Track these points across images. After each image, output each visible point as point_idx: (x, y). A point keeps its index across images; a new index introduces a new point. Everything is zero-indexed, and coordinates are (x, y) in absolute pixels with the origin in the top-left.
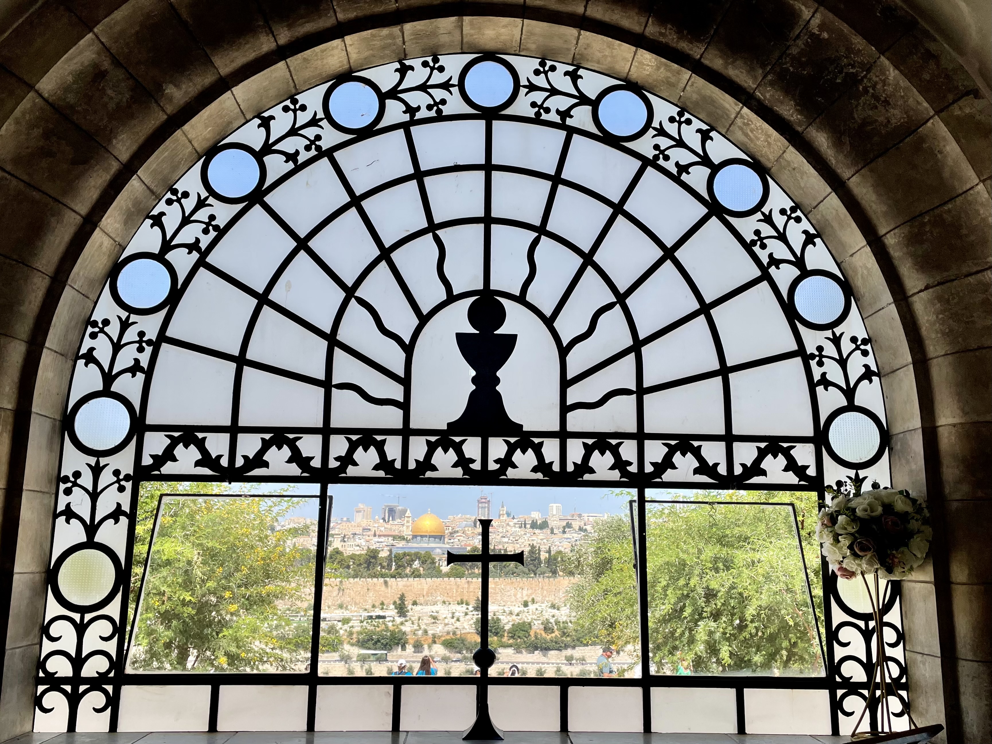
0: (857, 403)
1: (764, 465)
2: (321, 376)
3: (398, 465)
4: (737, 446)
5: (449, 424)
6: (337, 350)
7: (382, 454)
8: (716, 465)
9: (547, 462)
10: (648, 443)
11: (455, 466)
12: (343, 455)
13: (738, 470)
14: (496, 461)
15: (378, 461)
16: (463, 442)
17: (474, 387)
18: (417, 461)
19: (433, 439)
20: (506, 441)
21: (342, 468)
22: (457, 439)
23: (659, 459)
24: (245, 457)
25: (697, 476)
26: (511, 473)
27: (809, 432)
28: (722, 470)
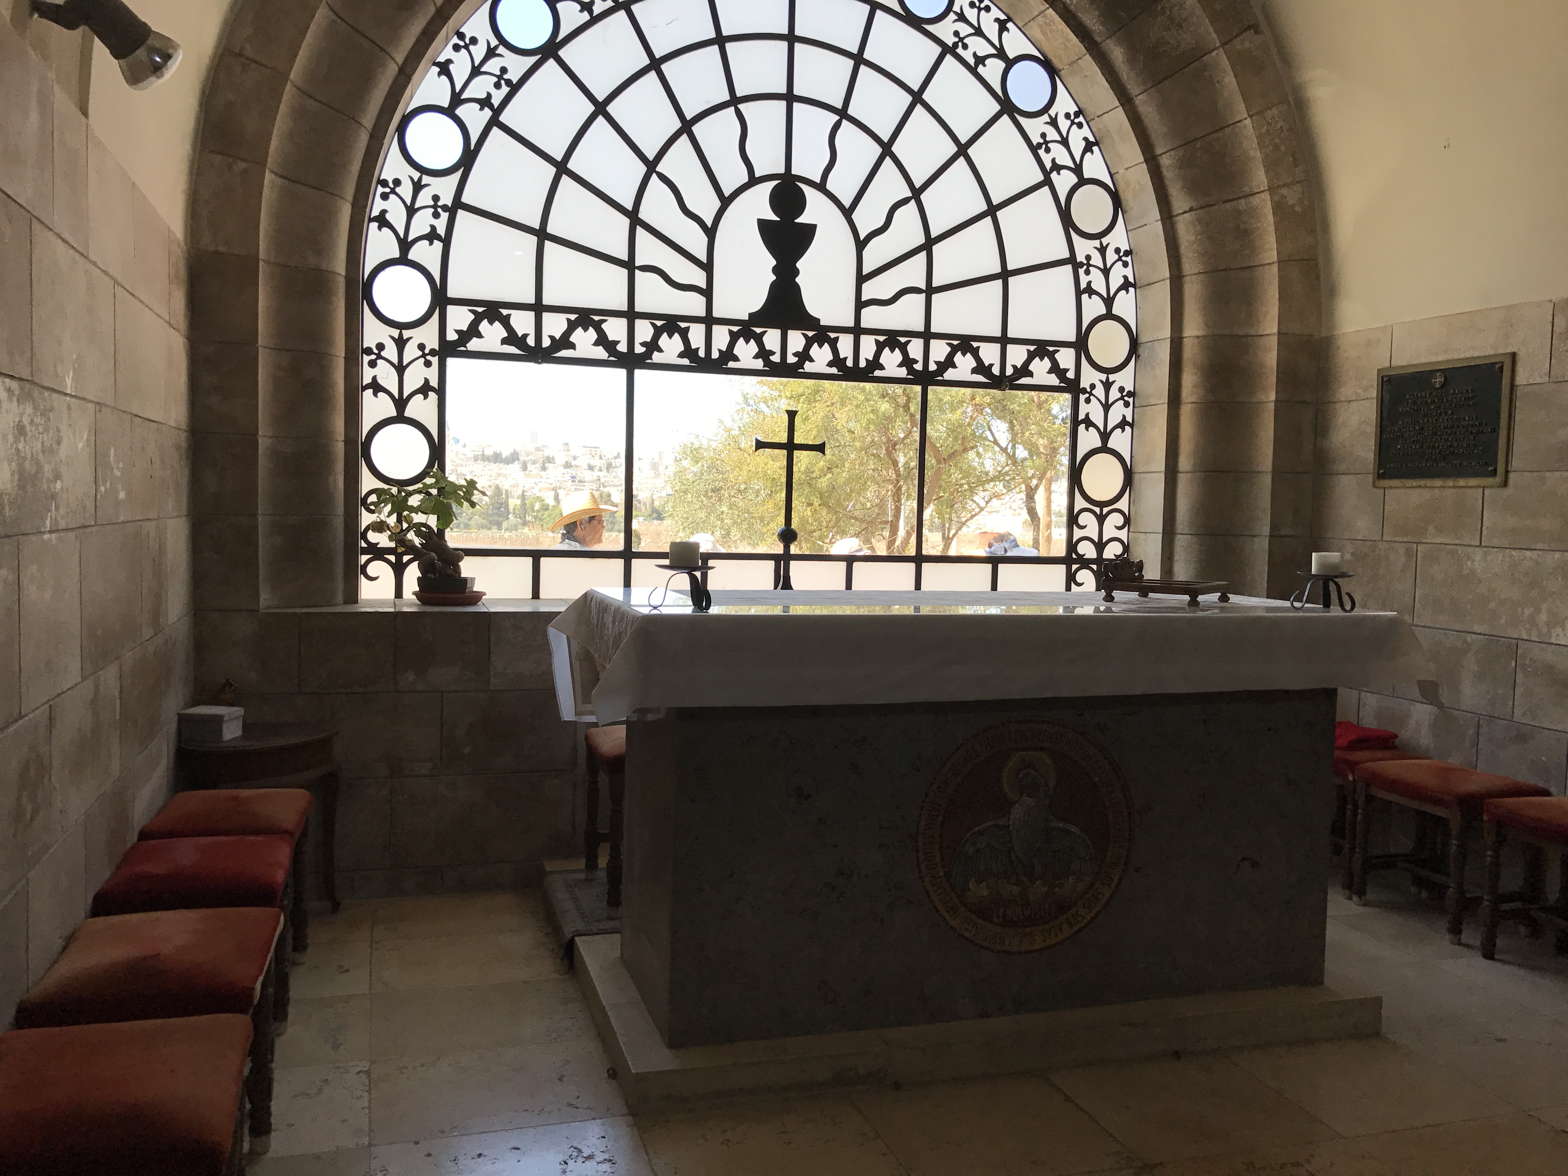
0: (1114, 312)
1: (1031, 367)
2: (624, 257)
3: (702, 354)
4: (1010, 347)
5: (750, 314)
6: (640, 230)
7: (686, 341)
8: (991, 365)
9: (841, 357)
10: (933, 343)
11: (756, 357)
12: (649, 340)
13: (1009, 371)
14: (795, 354)
15: (681, 348)
16: (765, 332)
17: (774, 278)
18: (720, 351)
19: (735, 329)
20: (804, 335)
21: (648, 354)
22: (758, 330)
23: (942, 359)
24: (552, 338)
25: (974, 375)
26: (808, 367)
27: (1072, 338)
28: (996, 371)
